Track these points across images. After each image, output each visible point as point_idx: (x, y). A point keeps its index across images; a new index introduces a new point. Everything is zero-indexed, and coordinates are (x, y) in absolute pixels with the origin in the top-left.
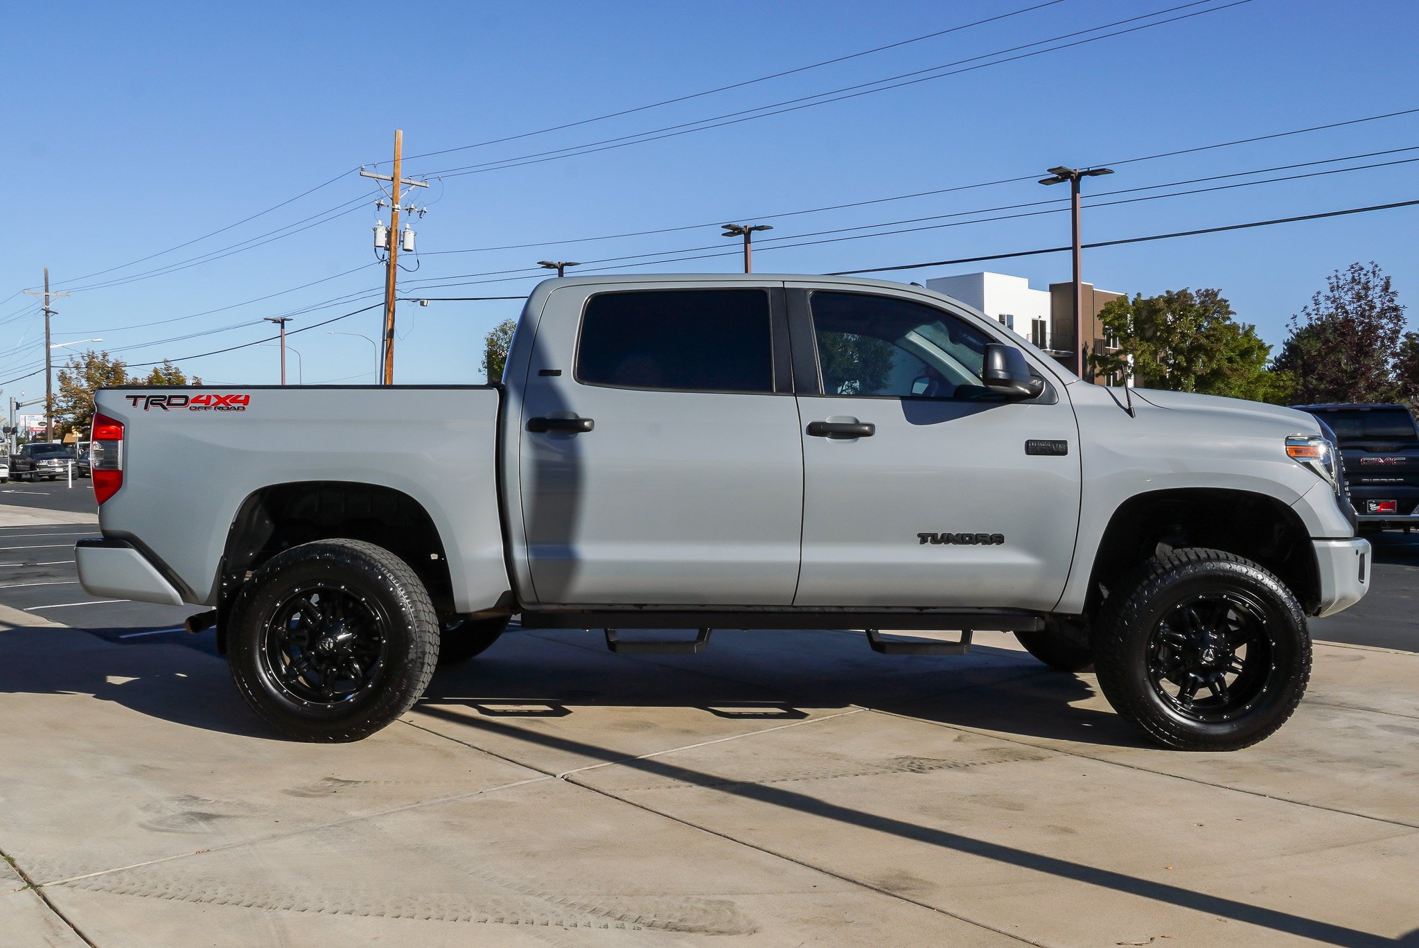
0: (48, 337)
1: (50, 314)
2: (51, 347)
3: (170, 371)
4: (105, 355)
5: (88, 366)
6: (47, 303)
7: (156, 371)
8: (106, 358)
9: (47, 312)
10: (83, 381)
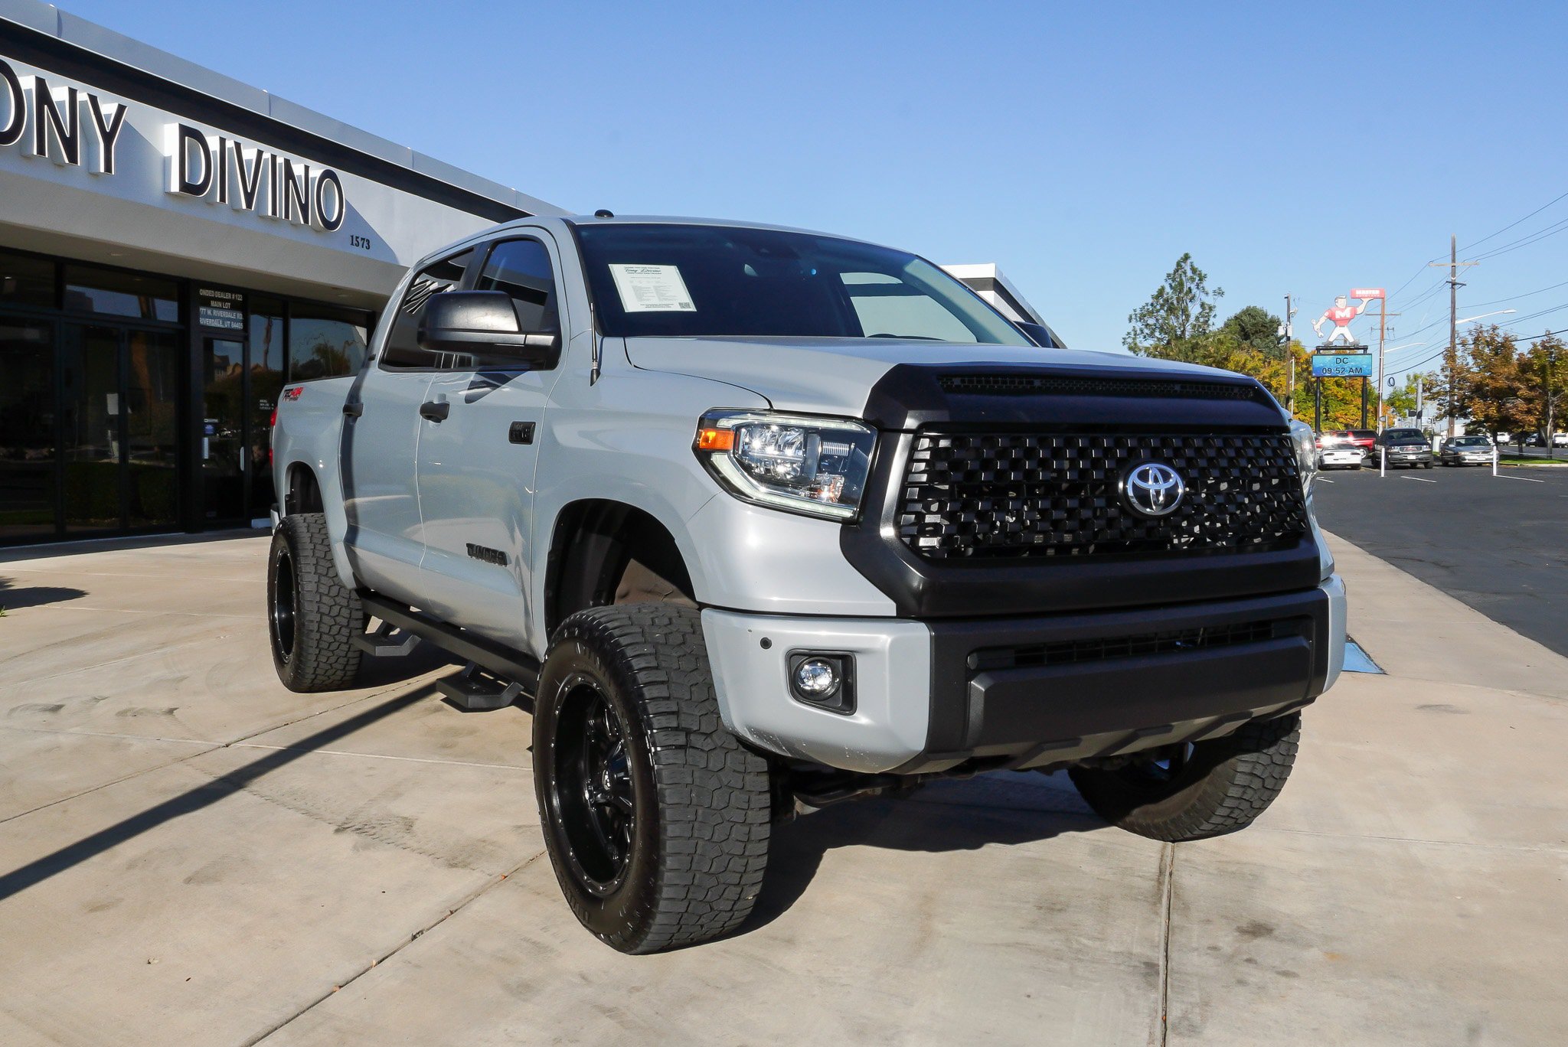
0: (1453, 312)
1: (1456, 287)
2: (1456, 322)
3: (1553, 344)
4: (1494, 329)
5: (1476, 341)
6: (1453, 274)
7: (1535, 345)
8: (1497, 331)
9: (1454, 284)
10: (1470, 360)
